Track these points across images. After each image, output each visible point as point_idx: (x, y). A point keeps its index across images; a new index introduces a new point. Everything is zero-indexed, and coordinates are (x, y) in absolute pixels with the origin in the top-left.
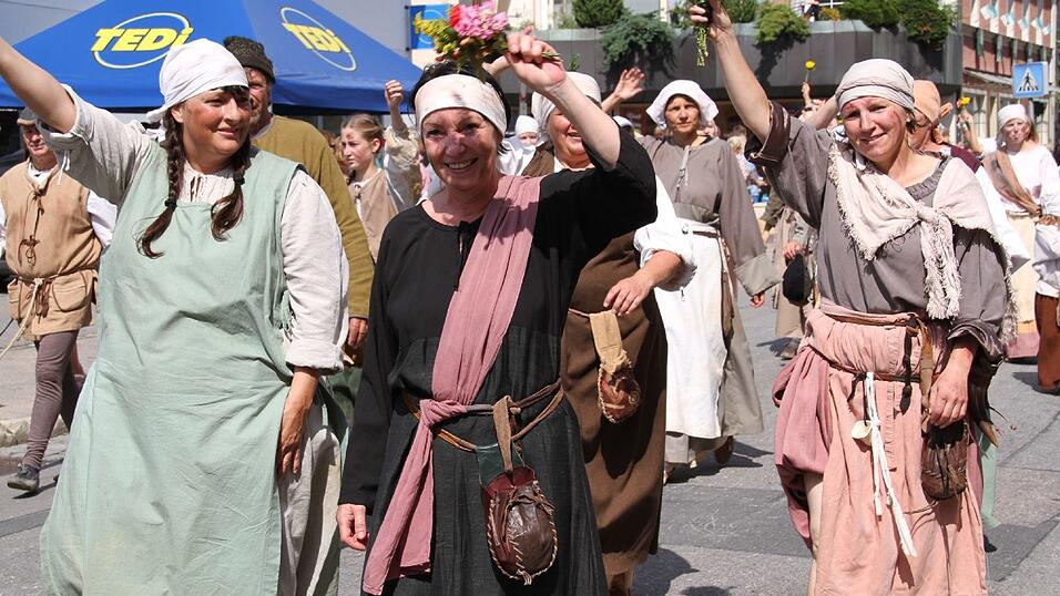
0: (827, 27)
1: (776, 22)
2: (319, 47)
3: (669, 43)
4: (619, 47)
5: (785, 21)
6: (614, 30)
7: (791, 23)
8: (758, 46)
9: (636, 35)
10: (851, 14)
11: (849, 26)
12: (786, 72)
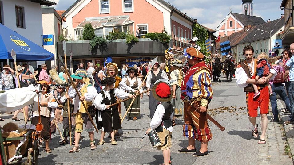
0: (142, 40)
1: (131, 39)
2: (20, 45)
3: (106, 44)
4: (94, 44)
6: (93, 41)
7: (134, 39)
8: (127, 44)
9: (98, 42)
10: (148, 37)
11: (147, 40)
12: (134, 50)
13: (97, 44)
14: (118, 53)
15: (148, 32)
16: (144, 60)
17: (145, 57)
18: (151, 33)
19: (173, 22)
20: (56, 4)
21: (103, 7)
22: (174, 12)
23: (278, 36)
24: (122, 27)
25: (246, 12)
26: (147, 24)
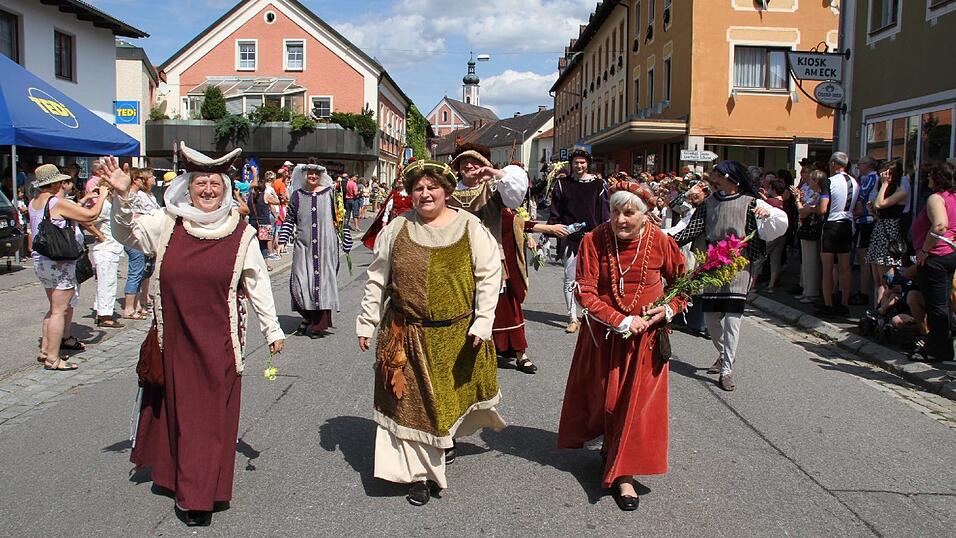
0: (323, 126)
1: (299, 122)
2: (54, 112)
3: (247, 129)
4: (224, 130)
5: (303, 122)
6: (221, 122)
7: (307, 123)
9: (232, 124)
10: (334, 121)
11: (334, 126)
12: (304, 144)
13: (231, 129)
14: (273, 149)
15: (331, 111)
17: (326, 161)
18: (342, 114)
19: (381, 98)
20: (148, 36)
21: (244, 57)
22: (384, 77)
23: (536, 141)
24: (283, 99)
25: (468, 99)
26: (331, 97)
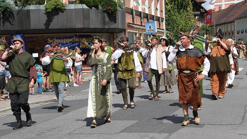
1: (52, 4)
3: (12, 12)
5: (56, 4)
8: (45, 14)
11: (80, 6)
12: (57, 22)
14: (32, 27)
16: (77, 40)
